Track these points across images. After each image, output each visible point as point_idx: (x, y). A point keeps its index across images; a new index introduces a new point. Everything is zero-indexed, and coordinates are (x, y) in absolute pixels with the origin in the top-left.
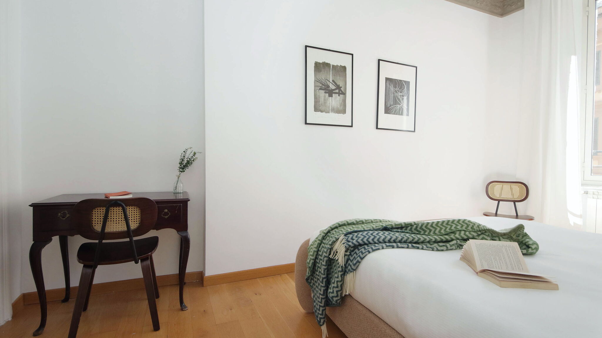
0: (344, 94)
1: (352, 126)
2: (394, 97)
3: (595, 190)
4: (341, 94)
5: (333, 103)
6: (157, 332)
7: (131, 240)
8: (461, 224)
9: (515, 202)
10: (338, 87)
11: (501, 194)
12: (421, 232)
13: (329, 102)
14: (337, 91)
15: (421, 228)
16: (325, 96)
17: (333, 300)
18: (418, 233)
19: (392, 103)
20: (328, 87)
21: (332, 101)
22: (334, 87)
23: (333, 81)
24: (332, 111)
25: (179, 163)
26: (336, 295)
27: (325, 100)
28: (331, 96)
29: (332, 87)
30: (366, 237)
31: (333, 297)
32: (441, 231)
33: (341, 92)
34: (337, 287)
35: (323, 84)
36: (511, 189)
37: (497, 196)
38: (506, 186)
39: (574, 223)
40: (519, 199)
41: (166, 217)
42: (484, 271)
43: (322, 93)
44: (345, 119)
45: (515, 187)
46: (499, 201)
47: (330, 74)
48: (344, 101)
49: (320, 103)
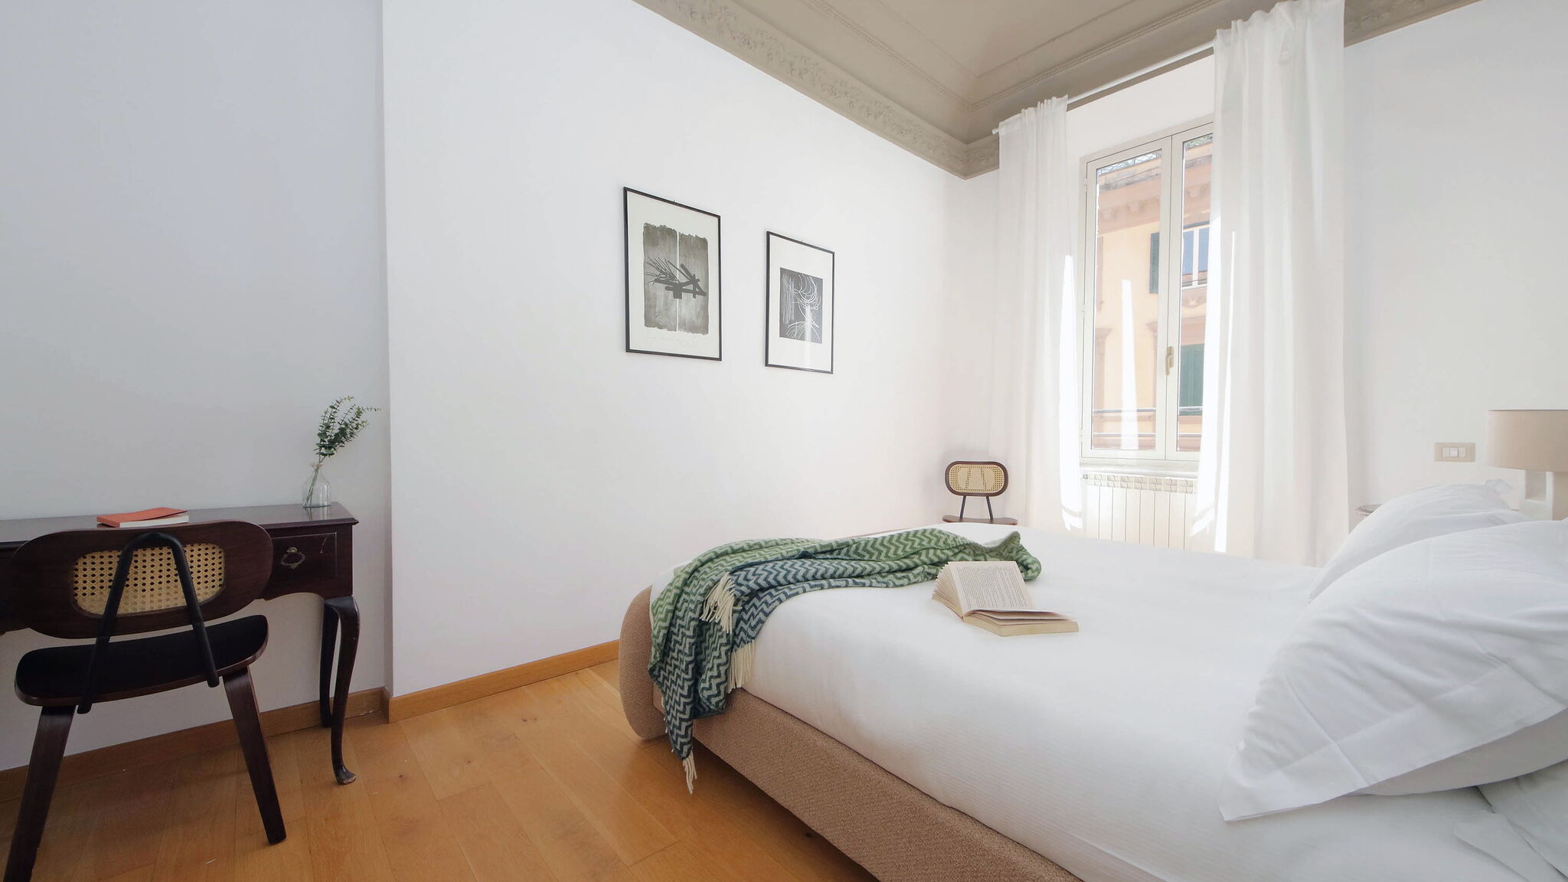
0: (705, 294)
1: (720, 359)
2: (796, 305)
3: (1097, 471)
4: (699, 293)
5: (684, 310)
6: (280, 846)
7: (198, 629)
8: (928, 537)
9: (988, 496)
10: (693, 280)
11: (967, 484)
12: (864, 556)
13: (674, 309)
14: (690, 287)
15: (864, 549)
16: (666, 297)
17: (710, 703)
18: (859, 558)
19: (793, 318)
20: (673, 277)
21: (680, 306)
22: (684, 280)
23: (682, 266)
24: (680, 327)
25: (319, 435)
26: (716, 692)
27: (666, 303)
28: (677, 295)
29: (680, 278)
30: (772, 573)
31: (709, 698)
32: (898, 553)
33: (697, 290)
34: (719, 676)
35: (661, 272)
36: (983, 475)
37: (962, 487)
38: (975, 469)
39: (1071, 526)
40: (995, 492)
41: (295, 565)
42: (974, 613)
43: (660, 290)
44: (705, 344)
45: (989, 471)
46: (965, 495)
47: (676, 252)
48: (705, 308)
49: (657, 309)
